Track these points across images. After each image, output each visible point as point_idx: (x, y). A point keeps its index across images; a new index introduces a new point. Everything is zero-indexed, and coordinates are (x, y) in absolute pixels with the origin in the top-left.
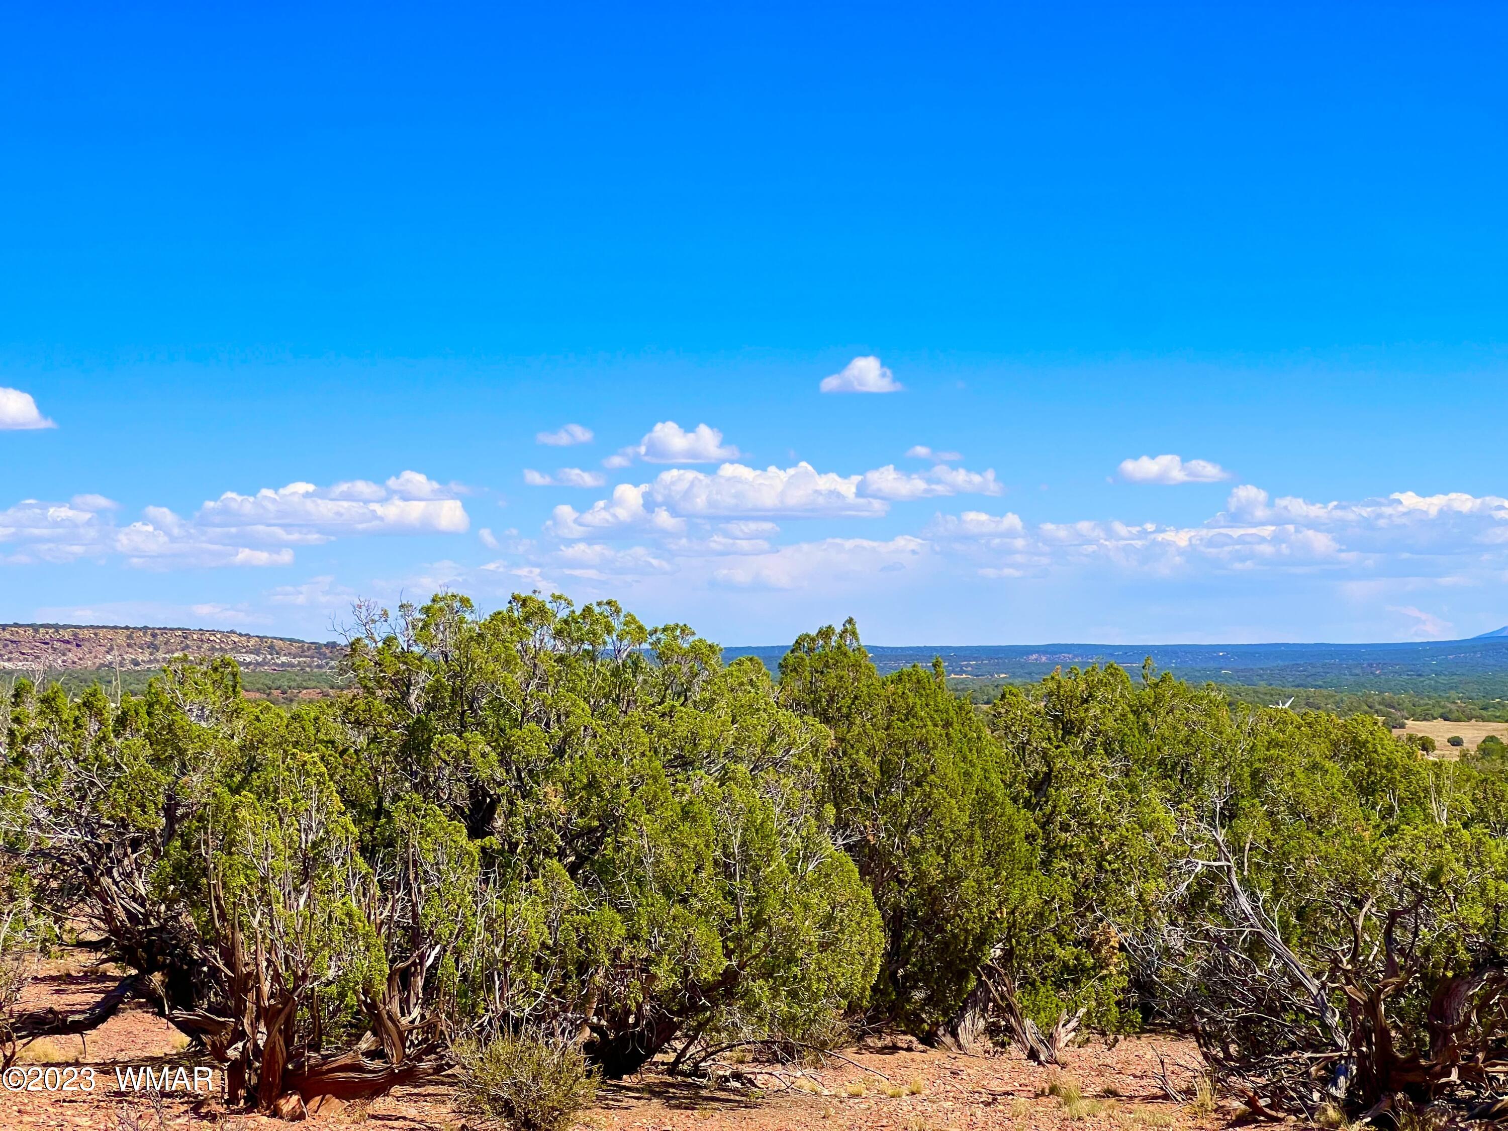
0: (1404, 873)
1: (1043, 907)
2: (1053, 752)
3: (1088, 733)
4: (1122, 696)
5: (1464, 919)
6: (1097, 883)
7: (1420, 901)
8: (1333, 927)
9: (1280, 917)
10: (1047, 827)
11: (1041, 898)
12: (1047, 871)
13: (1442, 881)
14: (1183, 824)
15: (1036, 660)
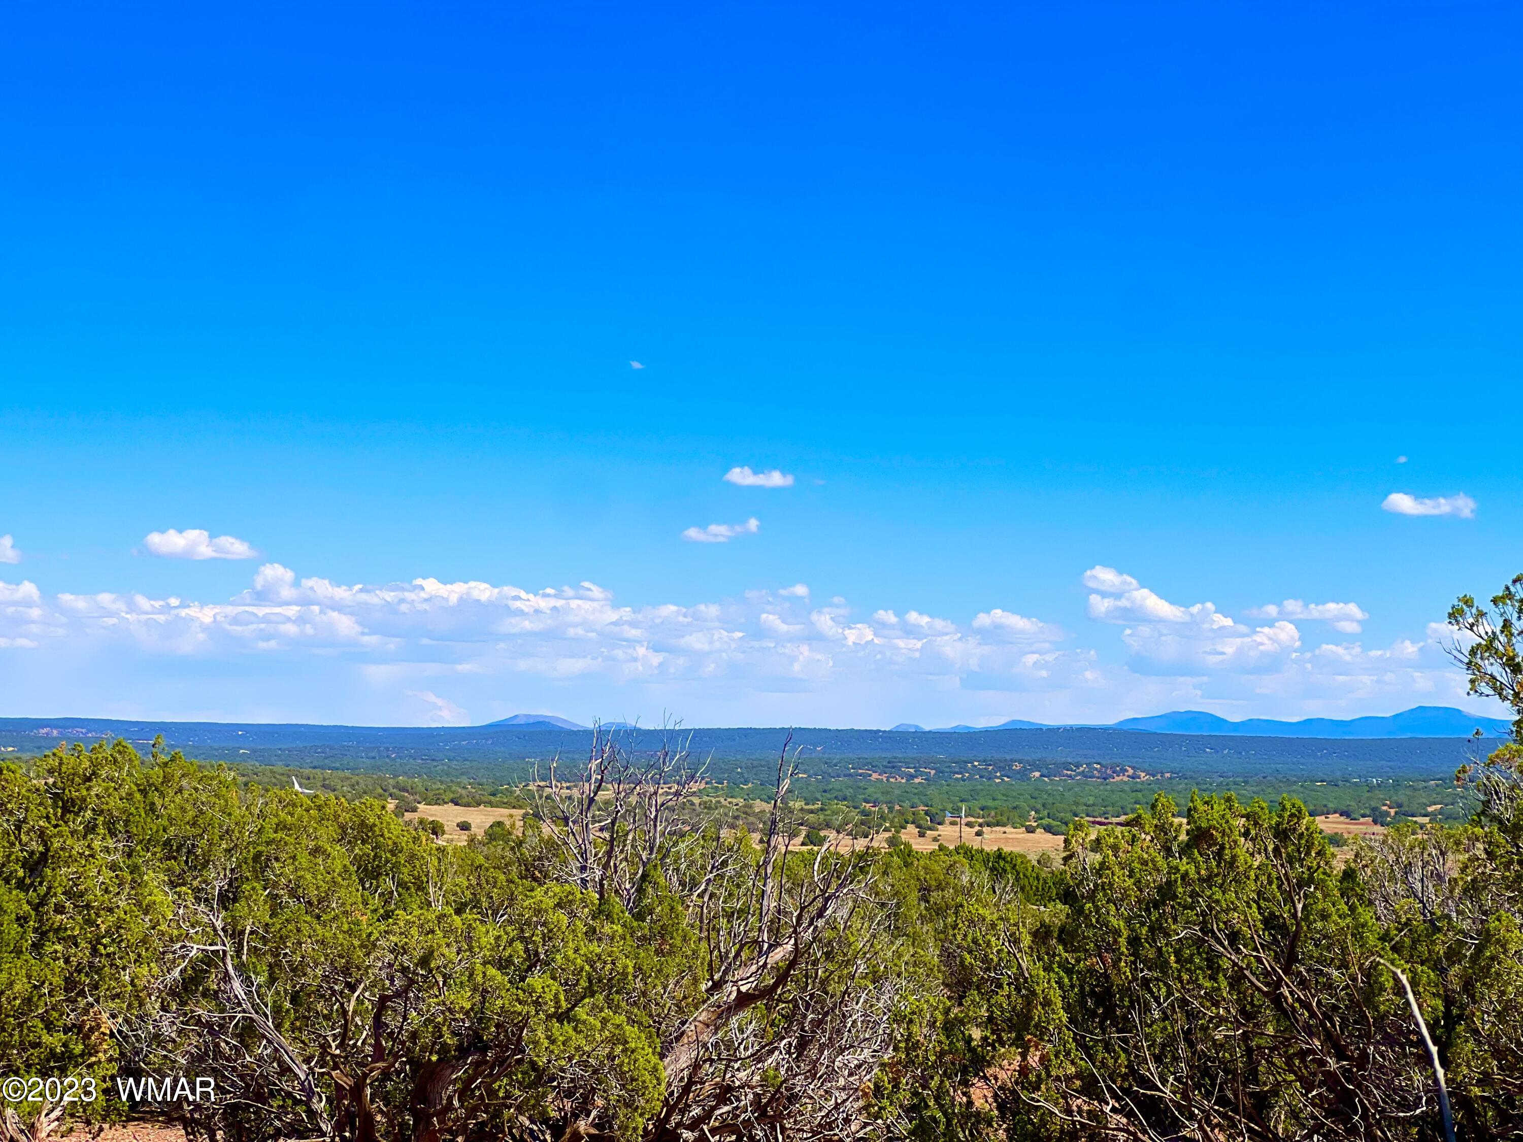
0: (396, 958)
1: (31, 992)
2: (51, 831)
3: (89, 812)
4: (129, 774)
5: (451, 1003)
6: (90, 967)
7: (410, 985)
8: (325, 1012)
9: (275, 1002)
10: (40, 909)
11: (30, 982)
12: (39, 954)
13: (432, 966)
14: (179, 908)
15: (47, 734)
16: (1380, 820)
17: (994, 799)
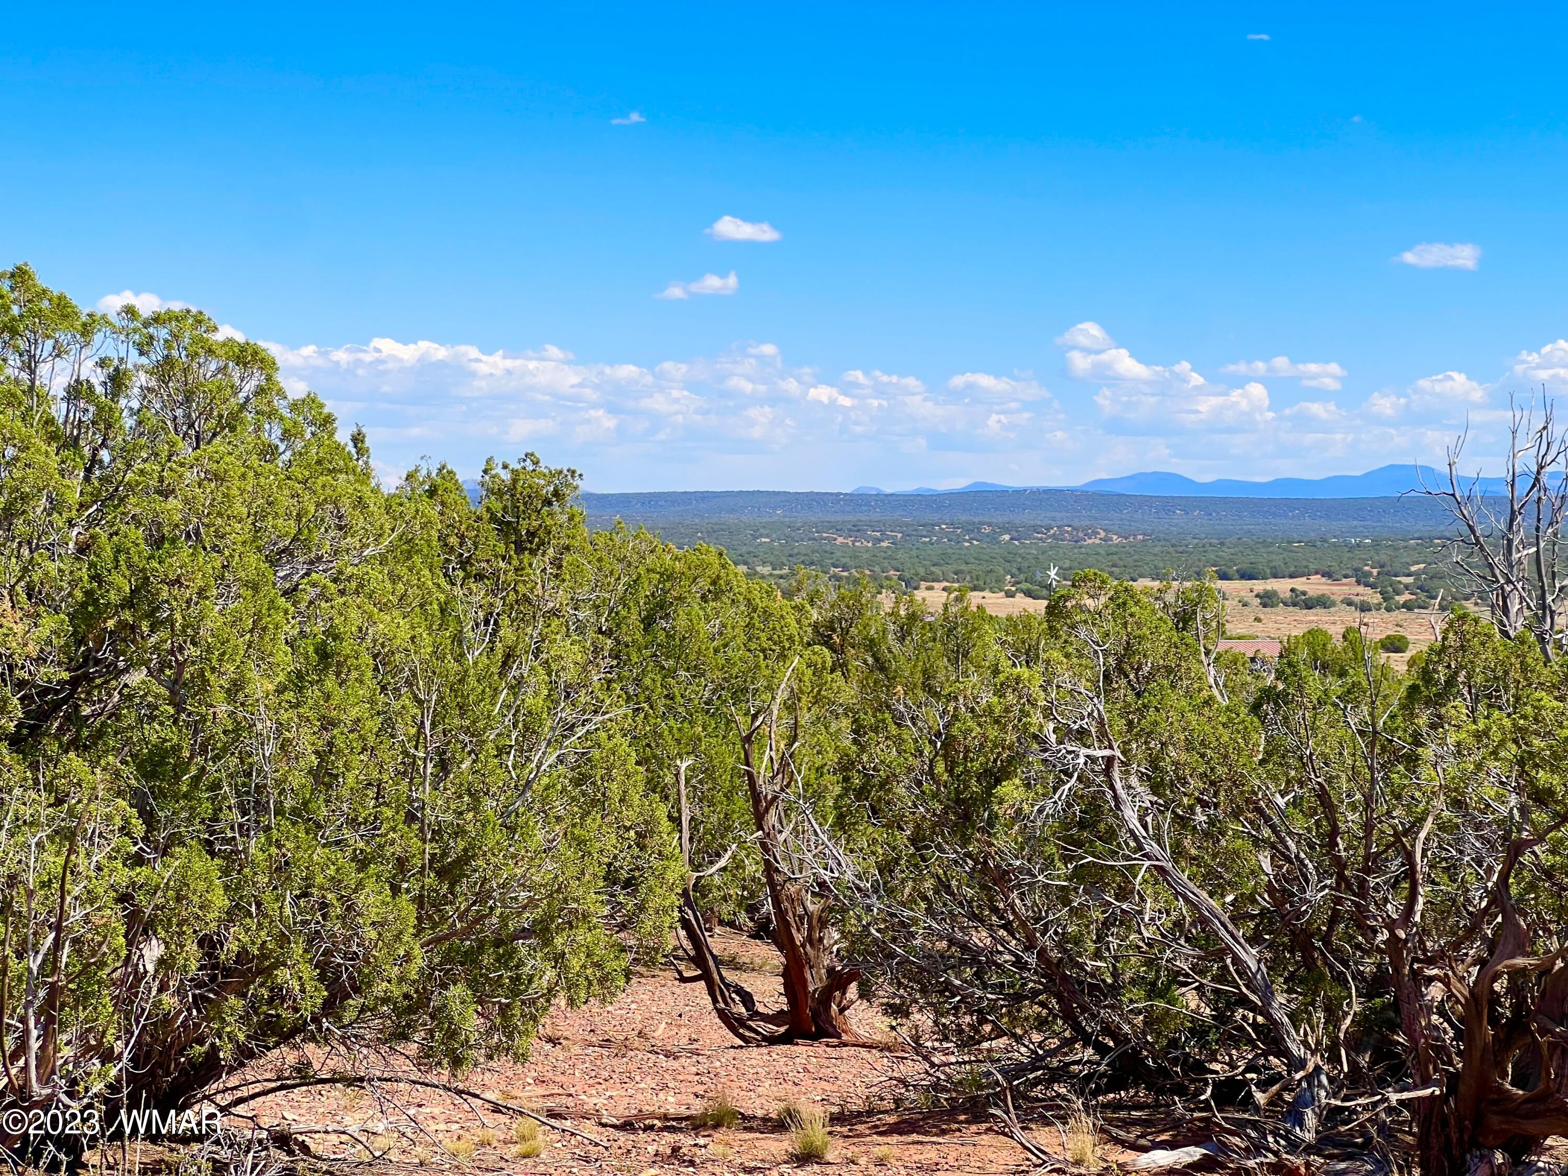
16: (1363, 580)
17: (967, 563)
